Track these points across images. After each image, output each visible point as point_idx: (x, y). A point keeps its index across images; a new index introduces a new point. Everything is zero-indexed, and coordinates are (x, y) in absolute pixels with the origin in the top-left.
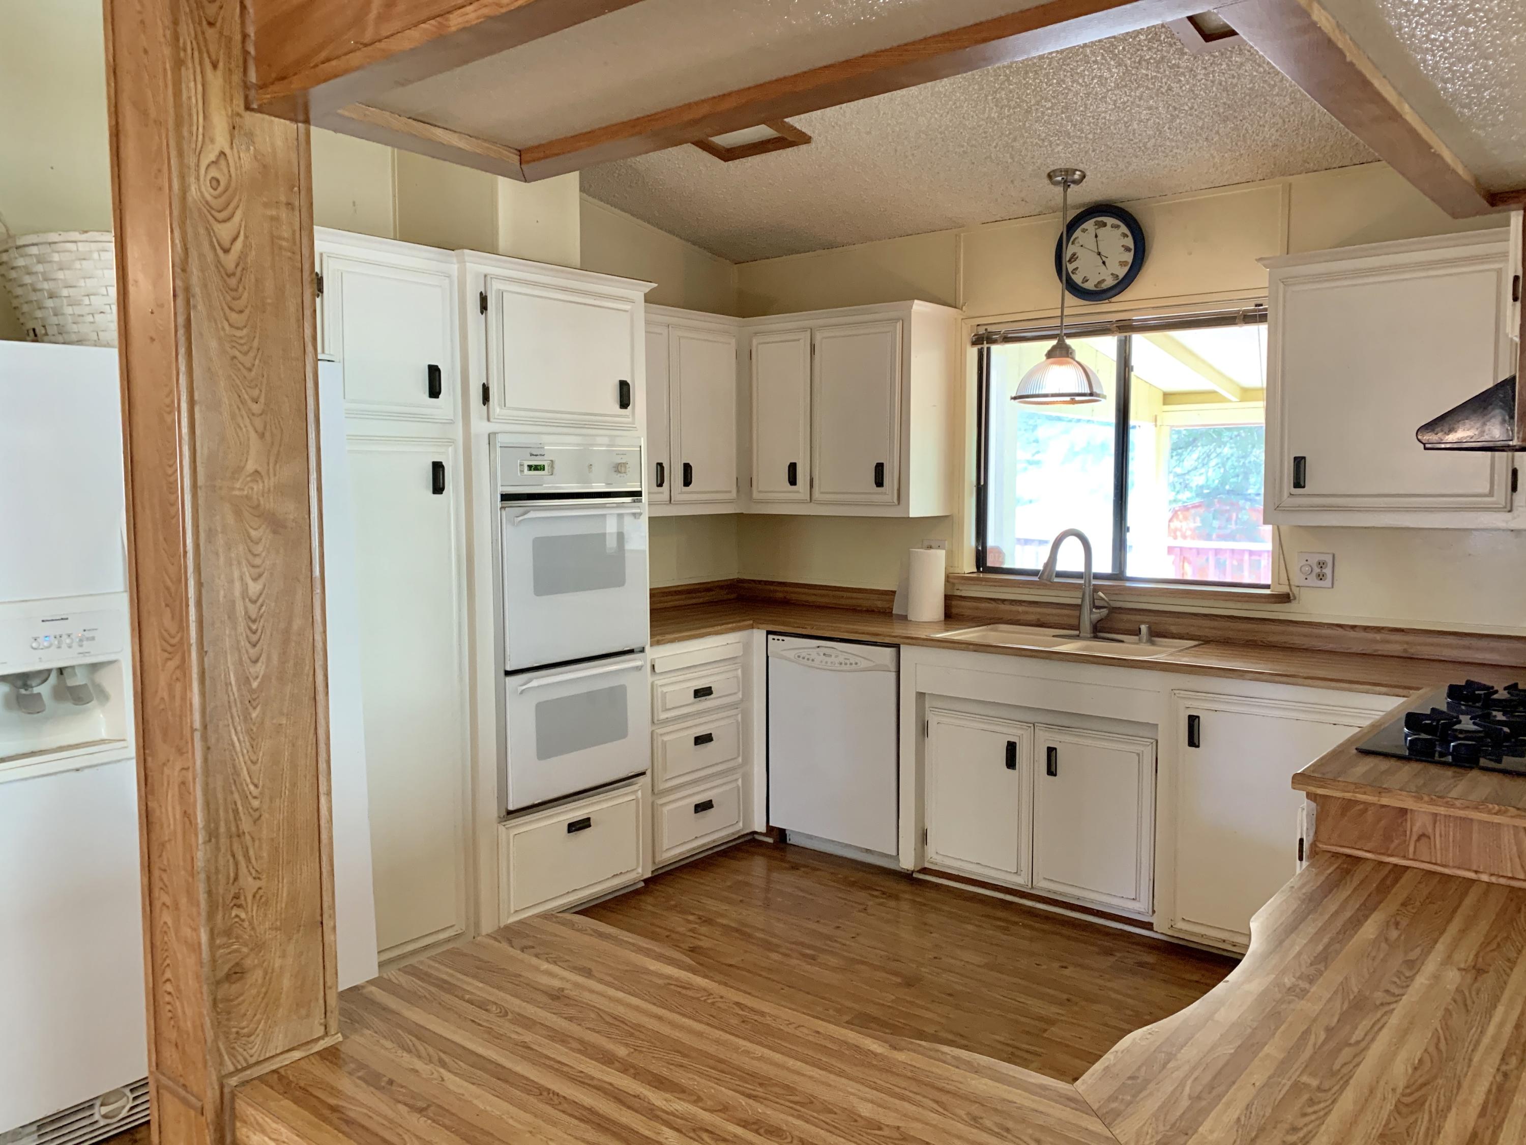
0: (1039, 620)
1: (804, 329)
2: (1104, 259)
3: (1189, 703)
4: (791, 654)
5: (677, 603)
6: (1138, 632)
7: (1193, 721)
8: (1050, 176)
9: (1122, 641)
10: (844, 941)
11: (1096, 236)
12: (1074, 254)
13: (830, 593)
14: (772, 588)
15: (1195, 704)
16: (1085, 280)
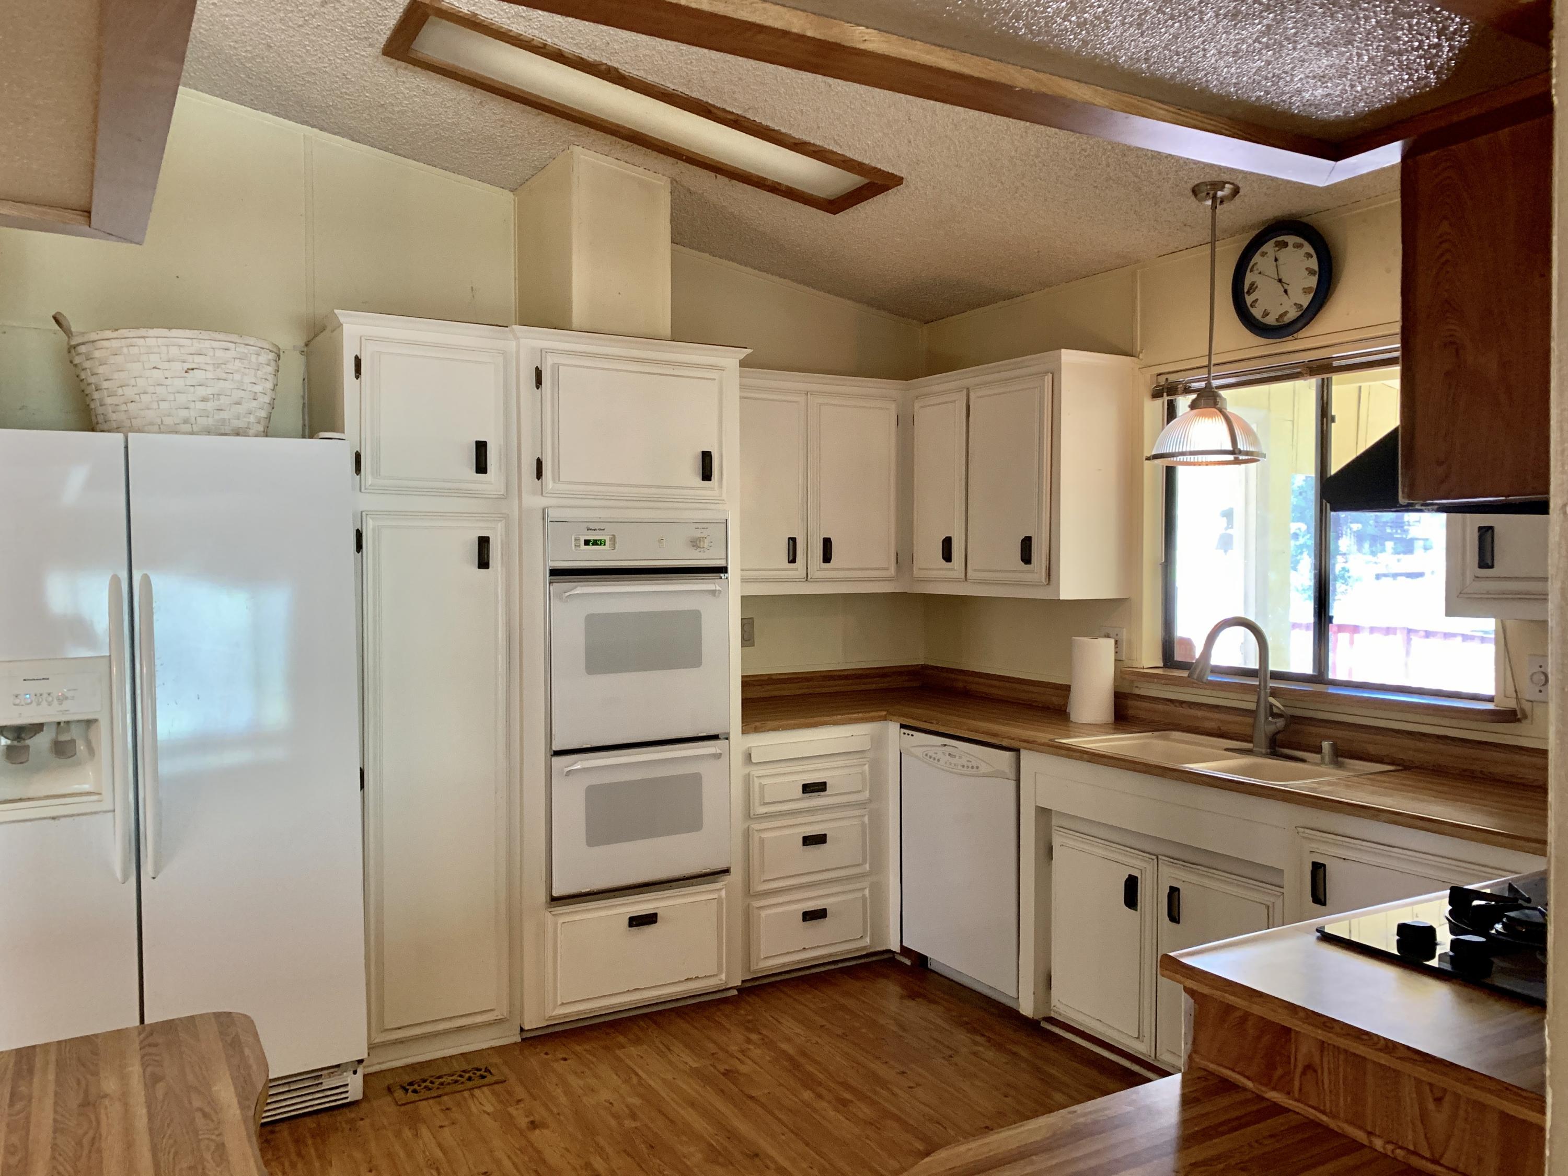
0: (1219, 728)
1: (960, 390)
2: (1286, 286)
3: (1314, 846)
4: (919, 752)
5: (837, 689)
6: (1318, 750)
7: (1318, 870)
8: (1195, 191)
9: (1303, 760)
10: (896, 1090)
11: (1276, 260)
12: (1252, 284)
13: (1007, 684)
14: (953, 676)
15: (1322, 848)
16: (1266, 314)
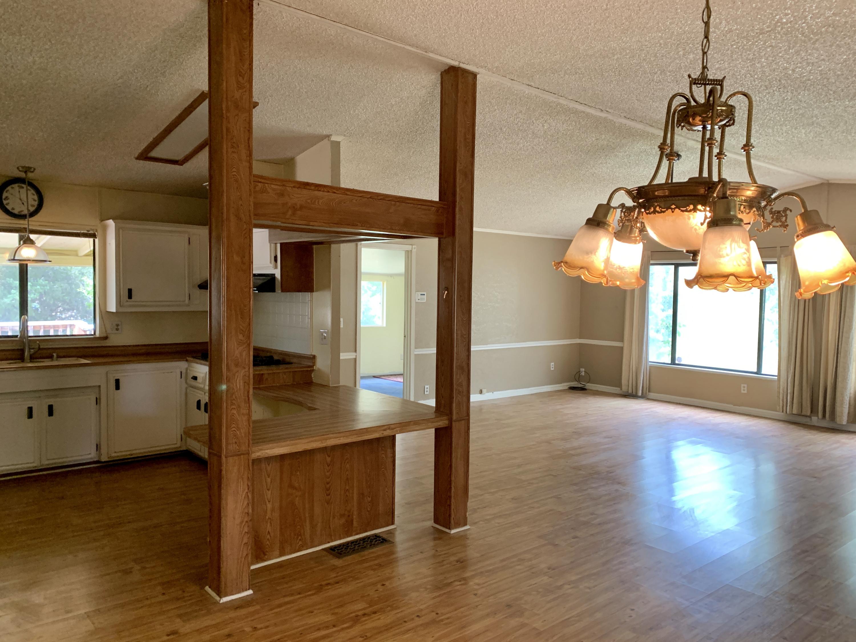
2: (23, 202)
7: (117, 381)
8: (18, 168)
11: (19, 192)
12: (7, 197)
15: (117, 375)
16: (13, 209)
